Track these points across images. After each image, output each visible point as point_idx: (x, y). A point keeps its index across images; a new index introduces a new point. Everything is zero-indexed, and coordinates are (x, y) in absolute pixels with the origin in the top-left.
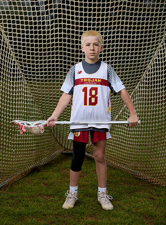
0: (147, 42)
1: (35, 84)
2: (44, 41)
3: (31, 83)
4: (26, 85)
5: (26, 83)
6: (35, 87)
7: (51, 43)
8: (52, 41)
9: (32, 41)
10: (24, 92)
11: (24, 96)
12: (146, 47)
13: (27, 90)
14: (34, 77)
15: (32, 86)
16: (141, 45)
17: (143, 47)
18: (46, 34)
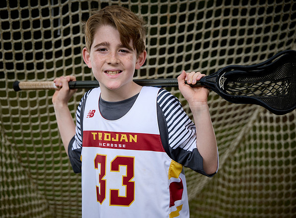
0: (279, 32)
1: (29, 142)
2: (48, 45)
3: (20, 142)
4: (10, 146)
5: (8, 143)
6: (31, 149)
7: (63, 48)
8: (67, 42)
9: (18, 46)
10: (6, 165)
11: (6, 174)
12: (277, 42)
13: (11, 159)
14: (26, 128)
15: (22, 149)
16: (266, 39)
17: (269, 43)
18: (51, 28)
